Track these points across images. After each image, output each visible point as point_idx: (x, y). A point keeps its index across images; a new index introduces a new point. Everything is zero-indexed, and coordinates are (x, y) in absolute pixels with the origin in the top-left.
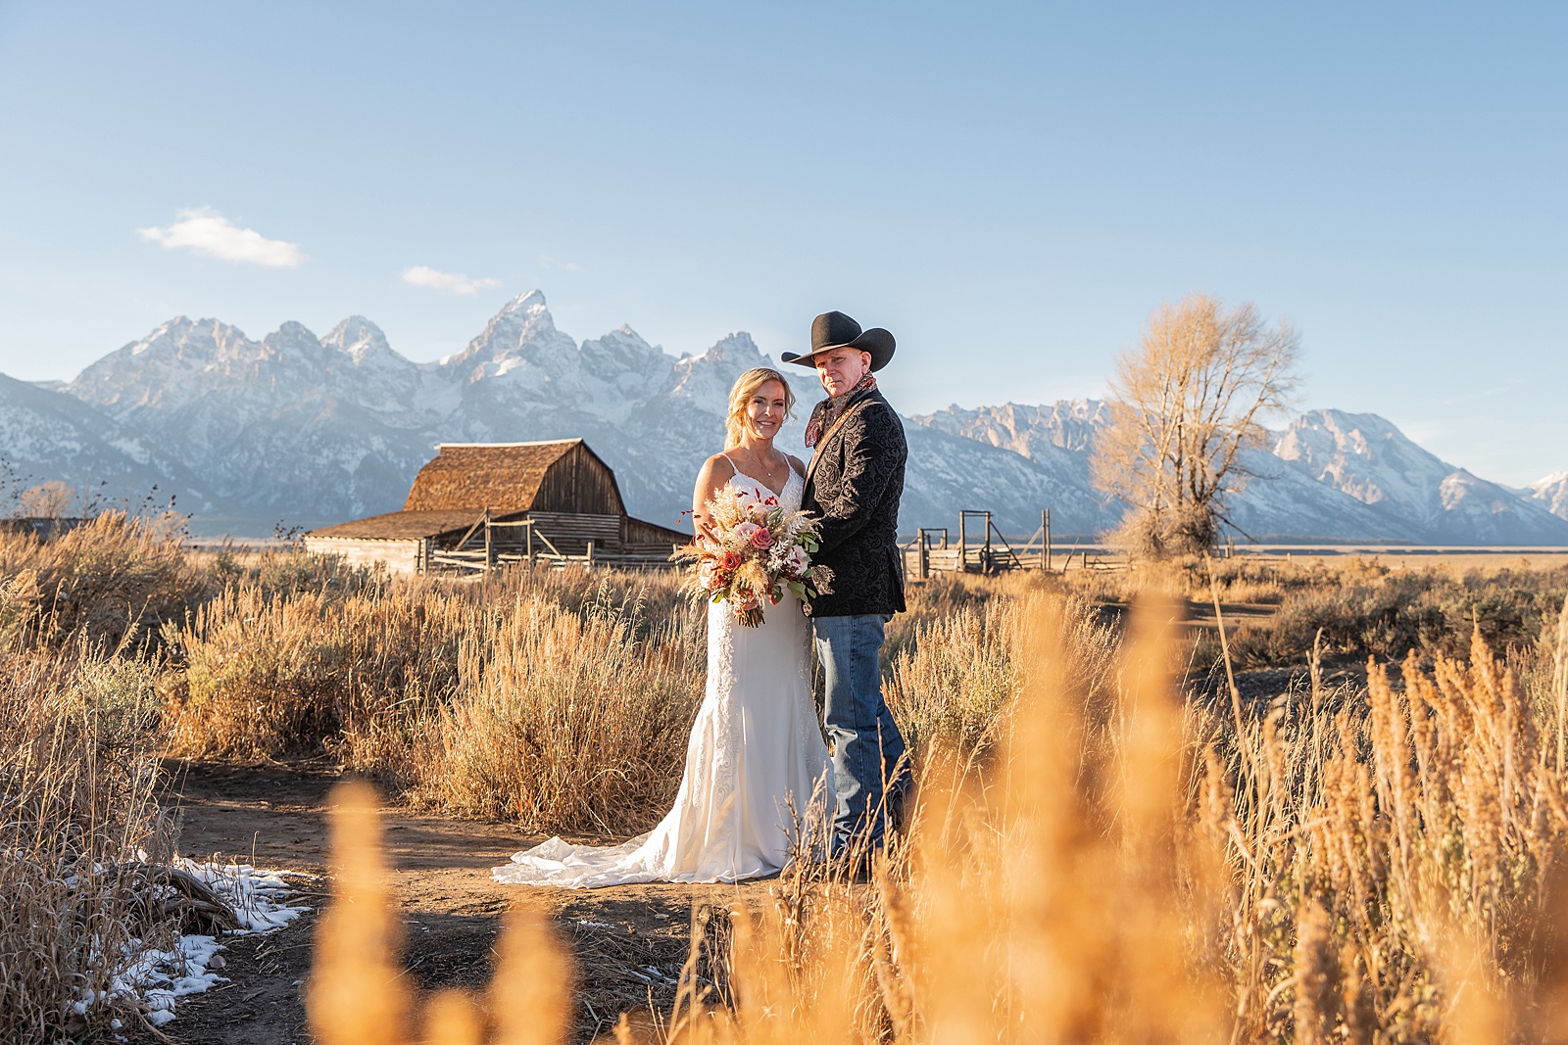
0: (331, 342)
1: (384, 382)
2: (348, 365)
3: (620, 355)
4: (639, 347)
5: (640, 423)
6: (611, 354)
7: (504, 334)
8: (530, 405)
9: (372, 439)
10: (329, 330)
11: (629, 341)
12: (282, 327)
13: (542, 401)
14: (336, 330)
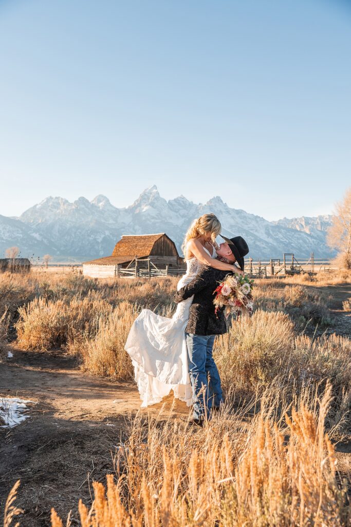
0: (93, 202)
1: (109, 214)
2: (98, 209)
3: (180, 204)
4: (186, 202)
6: (177, 204)
7: (144, 199)
8: (153, 220)
9: (106, 232)
10: (93, 199)
11: (183, 200)
12: (79, 199)
13: (156, 219)
14: (95, 199)
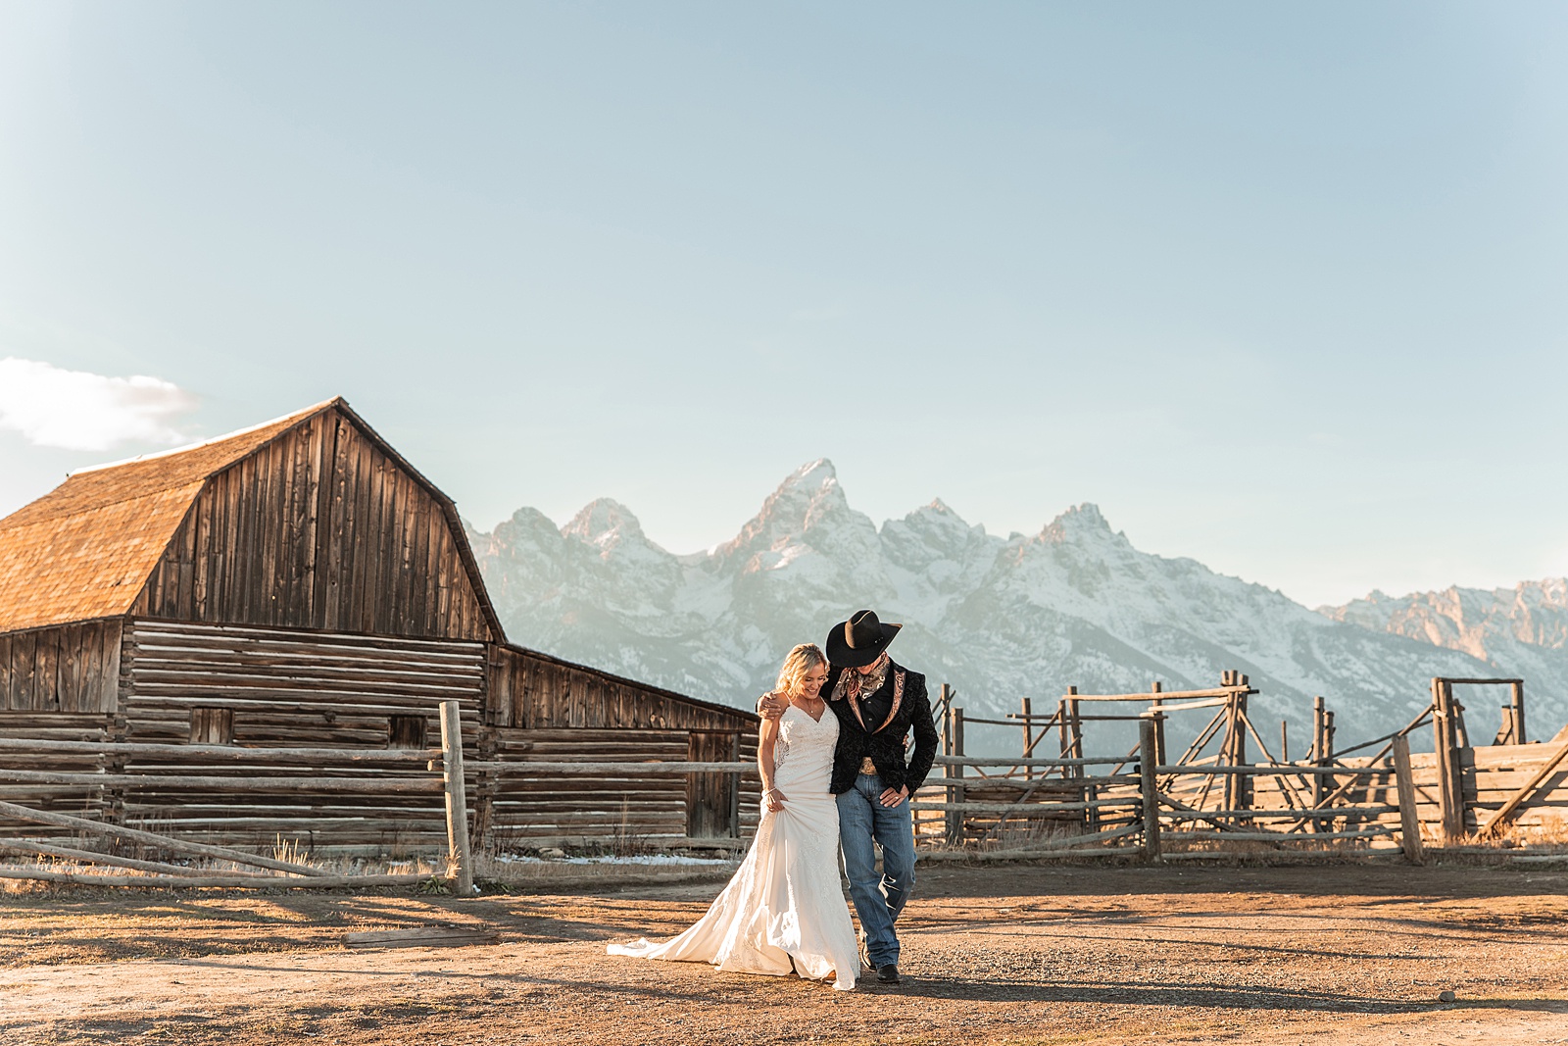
0: (573, 532)
1: (638, 580)
2: (594, 559)
3: (930, 538)
4: (954, 527)
5: (958, 625)
6: (919, 537)
7: (784, 516)
8: (817, 605)
9: (621, 651)
10: (572, 518)
11: (942, 519)
12: (515, 515)
13: (833, 599)
14: (579, 517)
